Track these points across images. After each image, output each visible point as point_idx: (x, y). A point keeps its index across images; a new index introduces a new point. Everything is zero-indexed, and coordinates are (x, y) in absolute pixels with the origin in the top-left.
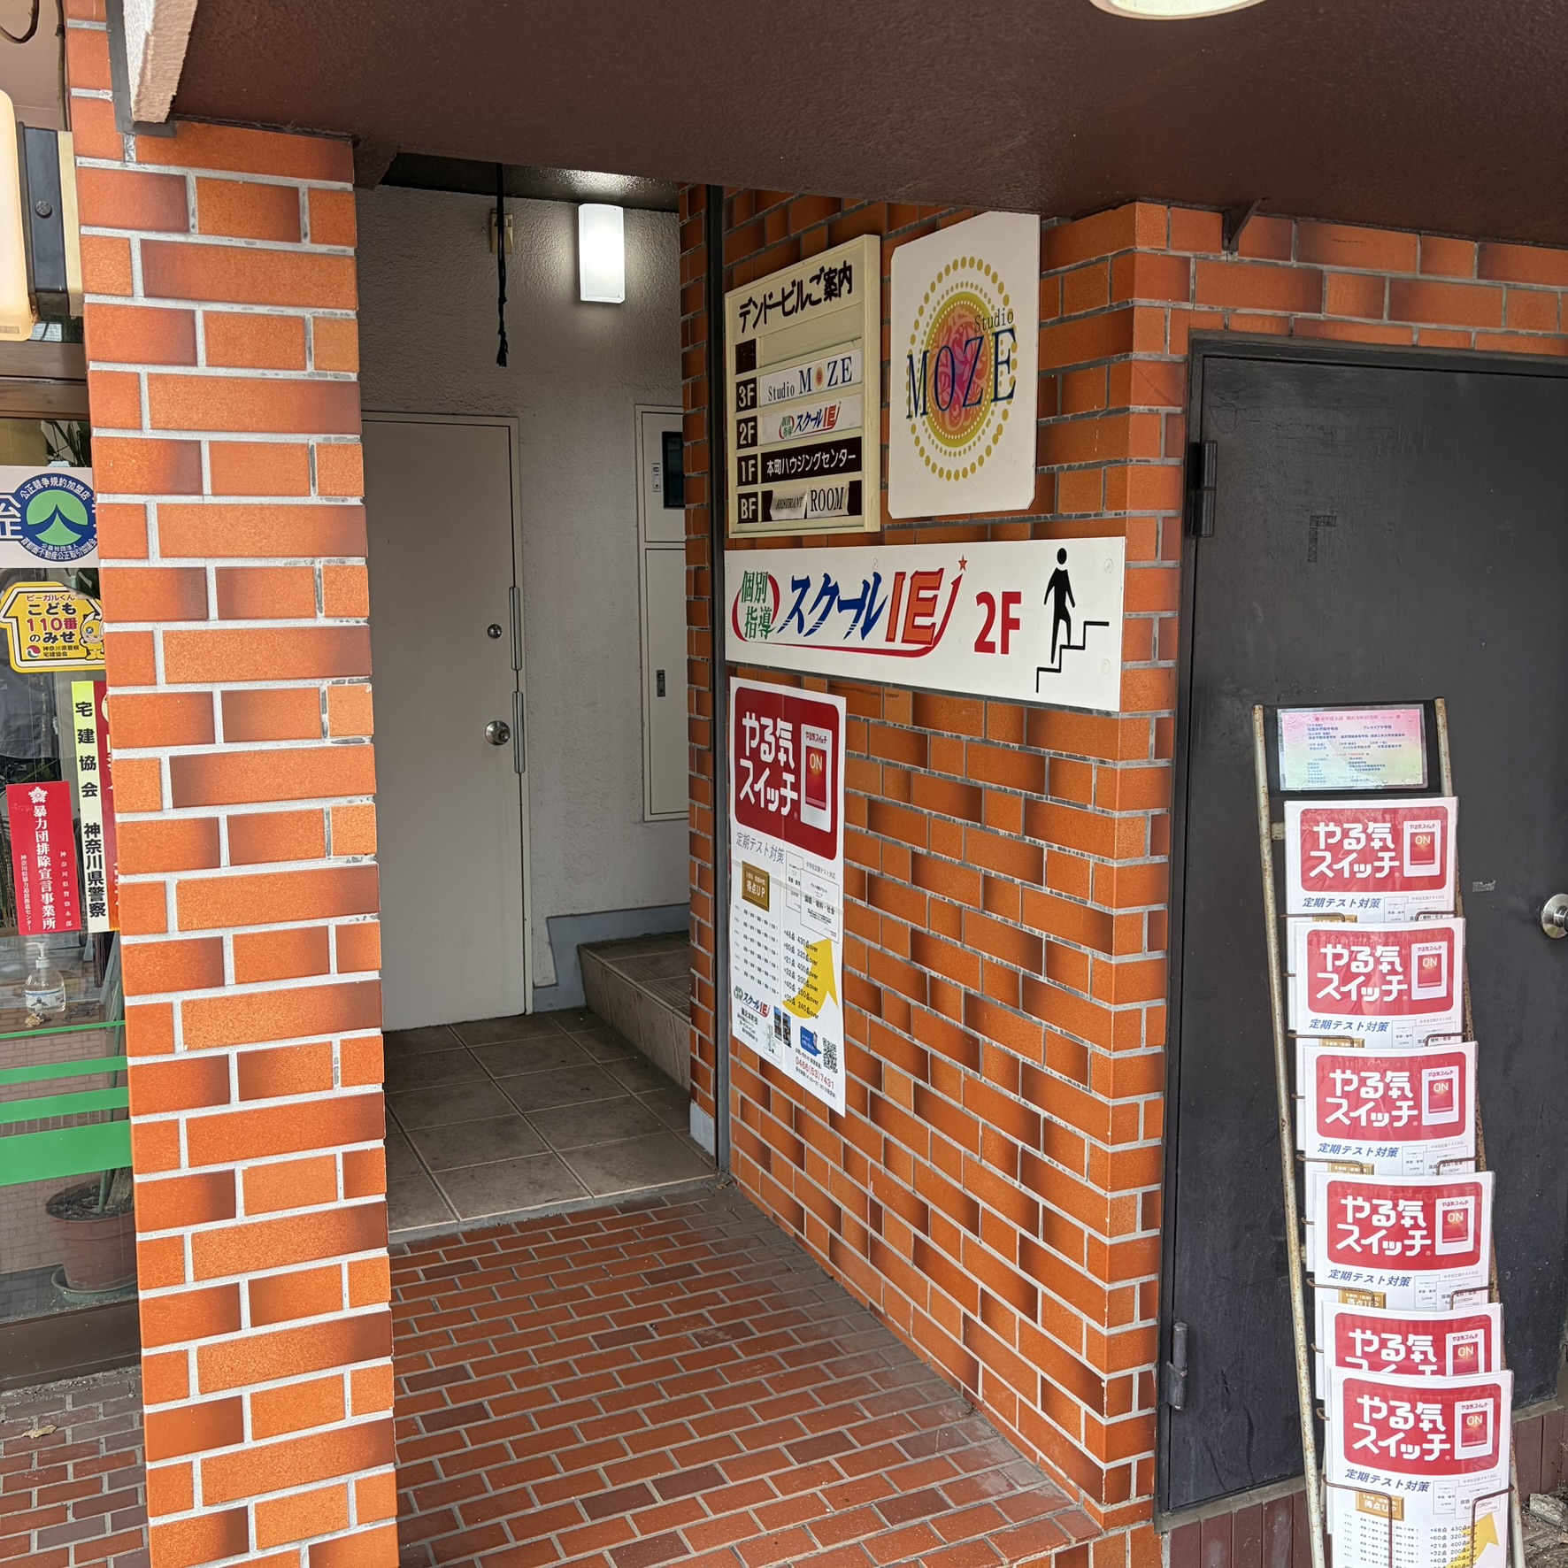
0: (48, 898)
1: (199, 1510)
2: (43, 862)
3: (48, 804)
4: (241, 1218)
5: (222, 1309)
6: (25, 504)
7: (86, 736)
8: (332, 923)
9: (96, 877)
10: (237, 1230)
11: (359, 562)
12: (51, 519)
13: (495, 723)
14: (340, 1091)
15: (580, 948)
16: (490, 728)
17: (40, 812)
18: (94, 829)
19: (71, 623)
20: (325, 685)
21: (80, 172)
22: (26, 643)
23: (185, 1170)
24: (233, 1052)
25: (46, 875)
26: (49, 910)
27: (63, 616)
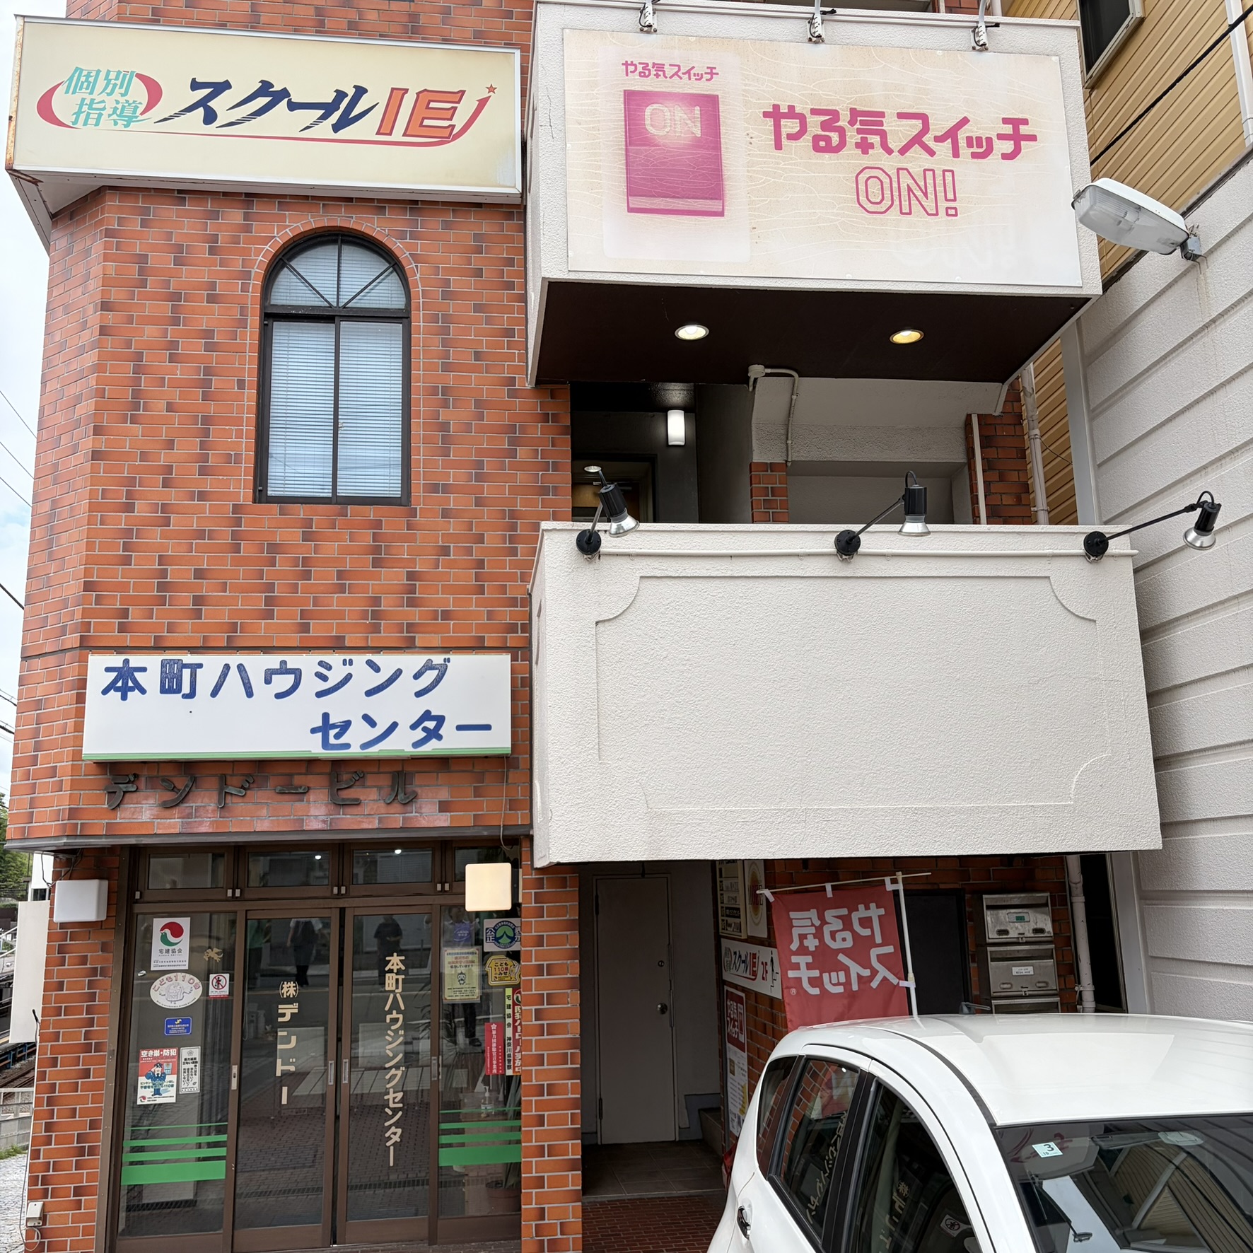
0: (495, 1062)
1: (534, 1206)
2: (494, 1050)
3: (497, 1030)
4: (546, 1127)
5: (540, 1151)
6: (496, 930)
7: (509, 1007)
8: (569, 1051)
9: (509, 1056)
10: (545, 1130)
11: (578, 961)
12: (502, 936)
13: (661, 1004)
14: (570, 1096)
15: (699, 1110)
16: (659, 1006)
17: (494, 1032)
18: (509, 1039)
19: (507, 969)
20: (569, 991)
21: (523, 879)
22: (494, 975)
23: (534, 1113)
24: (546, 1083)
25: (494, 1054)
26: (495, 1066)
27: (505, 966)
